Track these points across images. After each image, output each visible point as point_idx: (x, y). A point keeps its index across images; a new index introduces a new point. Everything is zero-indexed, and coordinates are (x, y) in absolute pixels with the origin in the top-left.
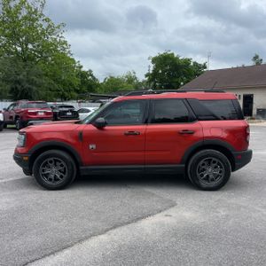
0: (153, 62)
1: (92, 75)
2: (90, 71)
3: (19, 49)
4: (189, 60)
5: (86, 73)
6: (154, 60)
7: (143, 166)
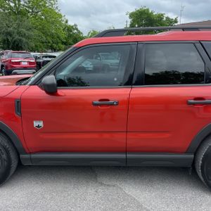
0: (130, 17)
1: (77, 29)
2: (76, 25)
3: (12, 5)
4: (162, 15)
5: (72, 27)
6: (132, 15)
7: (123, 156)
